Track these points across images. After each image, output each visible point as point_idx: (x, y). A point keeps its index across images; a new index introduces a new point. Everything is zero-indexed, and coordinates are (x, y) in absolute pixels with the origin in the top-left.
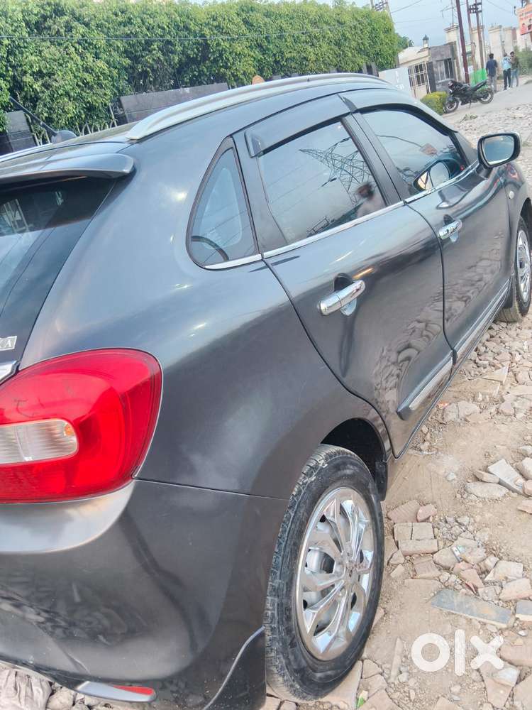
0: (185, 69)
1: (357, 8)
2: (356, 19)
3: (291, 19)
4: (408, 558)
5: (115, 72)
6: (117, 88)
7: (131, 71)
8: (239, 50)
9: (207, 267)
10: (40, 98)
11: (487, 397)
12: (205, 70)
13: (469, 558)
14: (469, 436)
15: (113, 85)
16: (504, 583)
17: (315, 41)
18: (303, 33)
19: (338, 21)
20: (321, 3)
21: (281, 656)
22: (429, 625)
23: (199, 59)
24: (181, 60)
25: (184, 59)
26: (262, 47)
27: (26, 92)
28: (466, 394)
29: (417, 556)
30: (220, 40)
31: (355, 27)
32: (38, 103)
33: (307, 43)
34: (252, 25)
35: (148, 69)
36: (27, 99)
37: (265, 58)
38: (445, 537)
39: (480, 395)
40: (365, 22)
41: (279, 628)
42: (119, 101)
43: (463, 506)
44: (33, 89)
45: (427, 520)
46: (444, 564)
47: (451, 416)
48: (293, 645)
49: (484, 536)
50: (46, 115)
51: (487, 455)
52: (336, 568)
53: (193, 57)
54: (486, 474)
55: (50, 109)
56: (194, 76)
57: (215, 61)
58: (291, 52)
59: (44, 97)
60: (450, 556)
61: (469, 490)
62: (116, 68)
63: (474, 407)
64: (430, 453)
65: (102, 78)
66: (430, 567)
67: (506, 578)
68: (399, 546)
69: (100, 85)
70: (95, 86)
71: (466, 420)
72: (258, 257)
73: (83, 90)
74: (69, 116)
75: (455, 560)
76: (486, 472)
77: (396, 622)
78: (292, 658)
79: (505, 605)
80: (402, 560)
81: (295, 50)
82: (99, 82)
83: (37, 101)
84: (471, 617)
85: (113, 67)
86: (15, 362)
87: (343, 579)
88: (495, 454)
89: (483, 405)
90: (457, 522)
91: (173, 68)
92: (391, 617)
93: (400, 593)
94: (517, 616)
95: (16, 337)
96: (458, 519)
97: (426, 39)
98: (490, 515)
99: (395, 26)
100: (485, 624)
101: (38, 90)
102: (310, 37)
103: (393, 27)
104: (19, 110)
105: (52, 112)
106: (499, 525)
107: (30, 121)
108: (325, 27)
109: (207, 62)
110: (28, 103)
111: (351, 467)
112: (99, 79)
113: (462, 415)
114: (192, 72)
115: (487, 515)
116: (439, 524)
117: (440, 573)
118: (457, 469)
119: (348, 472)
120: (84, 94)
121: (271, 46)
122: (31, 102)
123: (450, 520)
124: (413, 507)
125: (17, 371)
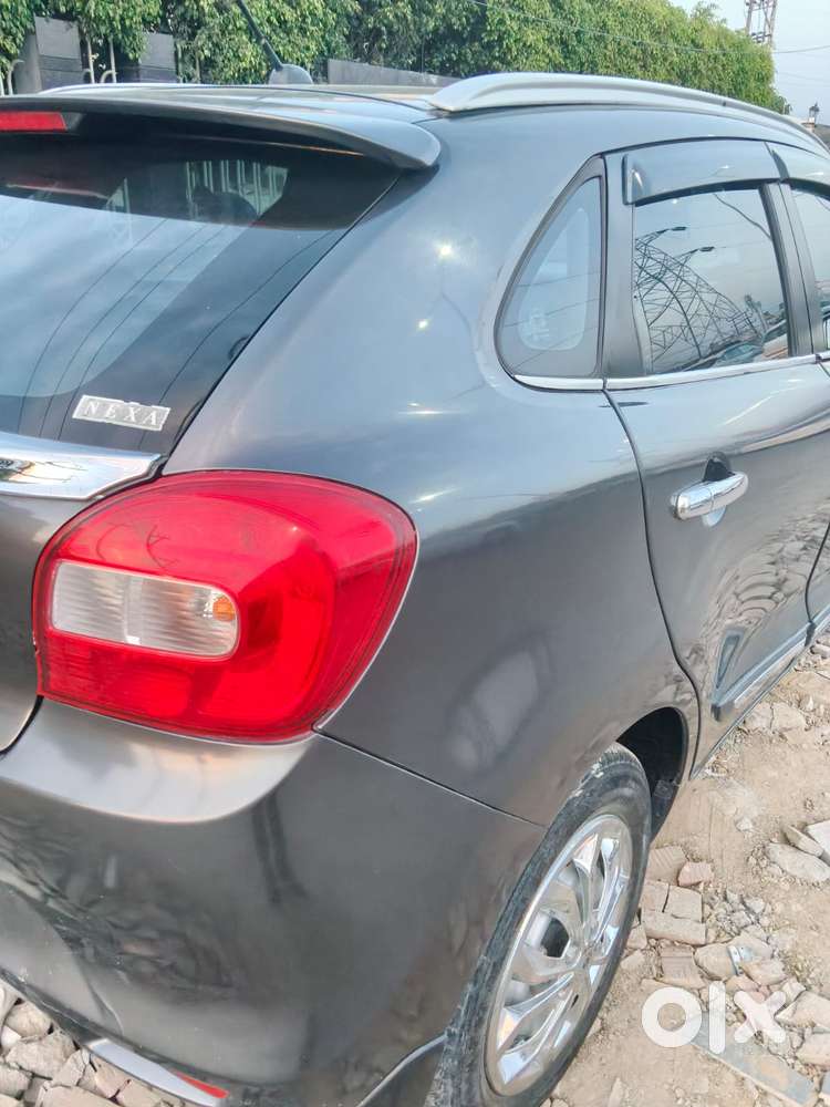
0: (439, 45)
1: (727, 30)
2: (721, 46)
3: (622, 15)
4: (653, 942)
5: (332, 17)
6: (328, 44)
7: (355, 23)
8: (531, 39)
9: (517, 377)
10: (206, 24)
11: (822, 707)
12: (469, 56)
13: (755, 972)
14: (783, 764)
15: (323, 37)
16: (808, 1031)
17: (650, 60)
18: (634, 43)
19: (693, 41)
20: (675, 6)
21: (449, 1081)
22: (673, 1070)
23: (465, 36)
24: (438, 29)
25: (442, 28)
26: (567, 46)
27: (186, 9)
28: (789, 691)
29: (668, 942)
30: (507, 16)
31: (716, 58)
32: (199, 32)
33: (637, 60)
34: (561, 8)
35: (384, 28)
36: (185, 19)
37: (566, 64)
38: (720, 924)
39: (811, 702)
40: (733, 55)
41: (461, 1035)
42: (325, 64)
43: (757, 881)
44: (198, 7)
45: (694, 886)
46: (710, 970)
47: (758, 722)
48: (472, 1067)
49: (785, 940)
50: (207, 52)
51: (808, 804)
52: (568, 950)
53: (457, 30)
54: (804, 837)
55: (216, 45)
56: (450, 60)
57: (489, 46)
58: (607, 67)
59: (212, 25)
60: (724, 959)
61: (772, 856)
62: (334, 11)
63: (797, 718)
64: (715, 775)
65: (309, 20)
66: (687, 969)
67: (813, 1025)
68: (642, 917)
69: (303, 31)
70: (296, 31)
71: (782, 736)
72: (597, 383)
73: (274, 30)
74: (243, 65)
75: (731, 970)
76: (803, 832)
77: (619, 1048)
78: (464, 1087)
79: (804, 1071)
80: (643, 943)
81: (615, 65)
82: (305, 26)
83: (199, 28)
84: (745, 1075)
85: (331, 9)
86: (159, 456)
87: (573, 970)
88: (821, 806)
89: (813, 718)
90: (744, 903)
91: (421, 37)
92: (611, 1036)
93: (631, 998)
94: (822, 1095)
95: (168, 410)
96: (748, 902)
97: (815, 109)
98: (800, 908)
99: (775, 75)
100: (765, 1093)
101: (207, 10)
102: (644, 52)
103: (772, 76)
104: (167, 33)
105: (217, 51)
106: (811, 928)
107: (180, 55)
108: (672, 45)
109: (477, 44)
110: (184, 27)
111: (633, 785)
112: (304, 21)
113: (776, 724)
114: (448, 52)
115: (796, 907)
116: (713, 899)
117: (703, 985)
118: (756, 814)
119: (627, 792)
120: (274, 37)
121: (581, 49)
122: (189, 26)
123: (734, 897)
124: (674, 858)
125: (158, 475)
